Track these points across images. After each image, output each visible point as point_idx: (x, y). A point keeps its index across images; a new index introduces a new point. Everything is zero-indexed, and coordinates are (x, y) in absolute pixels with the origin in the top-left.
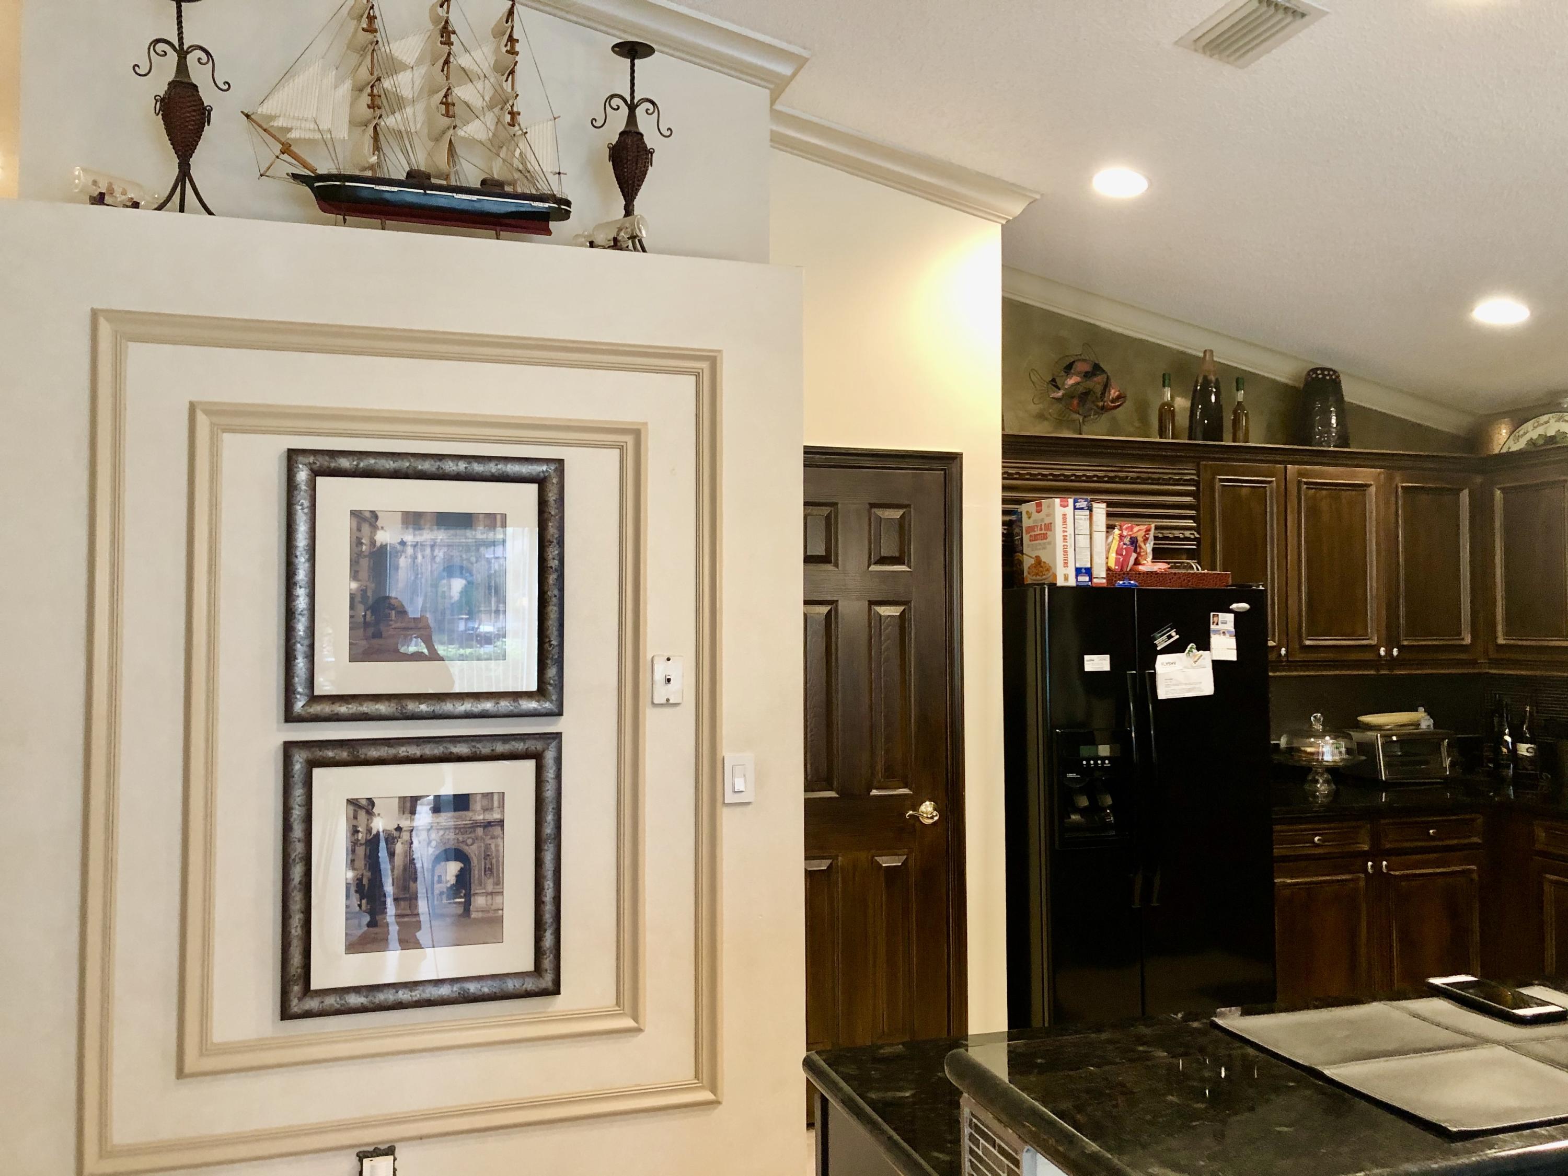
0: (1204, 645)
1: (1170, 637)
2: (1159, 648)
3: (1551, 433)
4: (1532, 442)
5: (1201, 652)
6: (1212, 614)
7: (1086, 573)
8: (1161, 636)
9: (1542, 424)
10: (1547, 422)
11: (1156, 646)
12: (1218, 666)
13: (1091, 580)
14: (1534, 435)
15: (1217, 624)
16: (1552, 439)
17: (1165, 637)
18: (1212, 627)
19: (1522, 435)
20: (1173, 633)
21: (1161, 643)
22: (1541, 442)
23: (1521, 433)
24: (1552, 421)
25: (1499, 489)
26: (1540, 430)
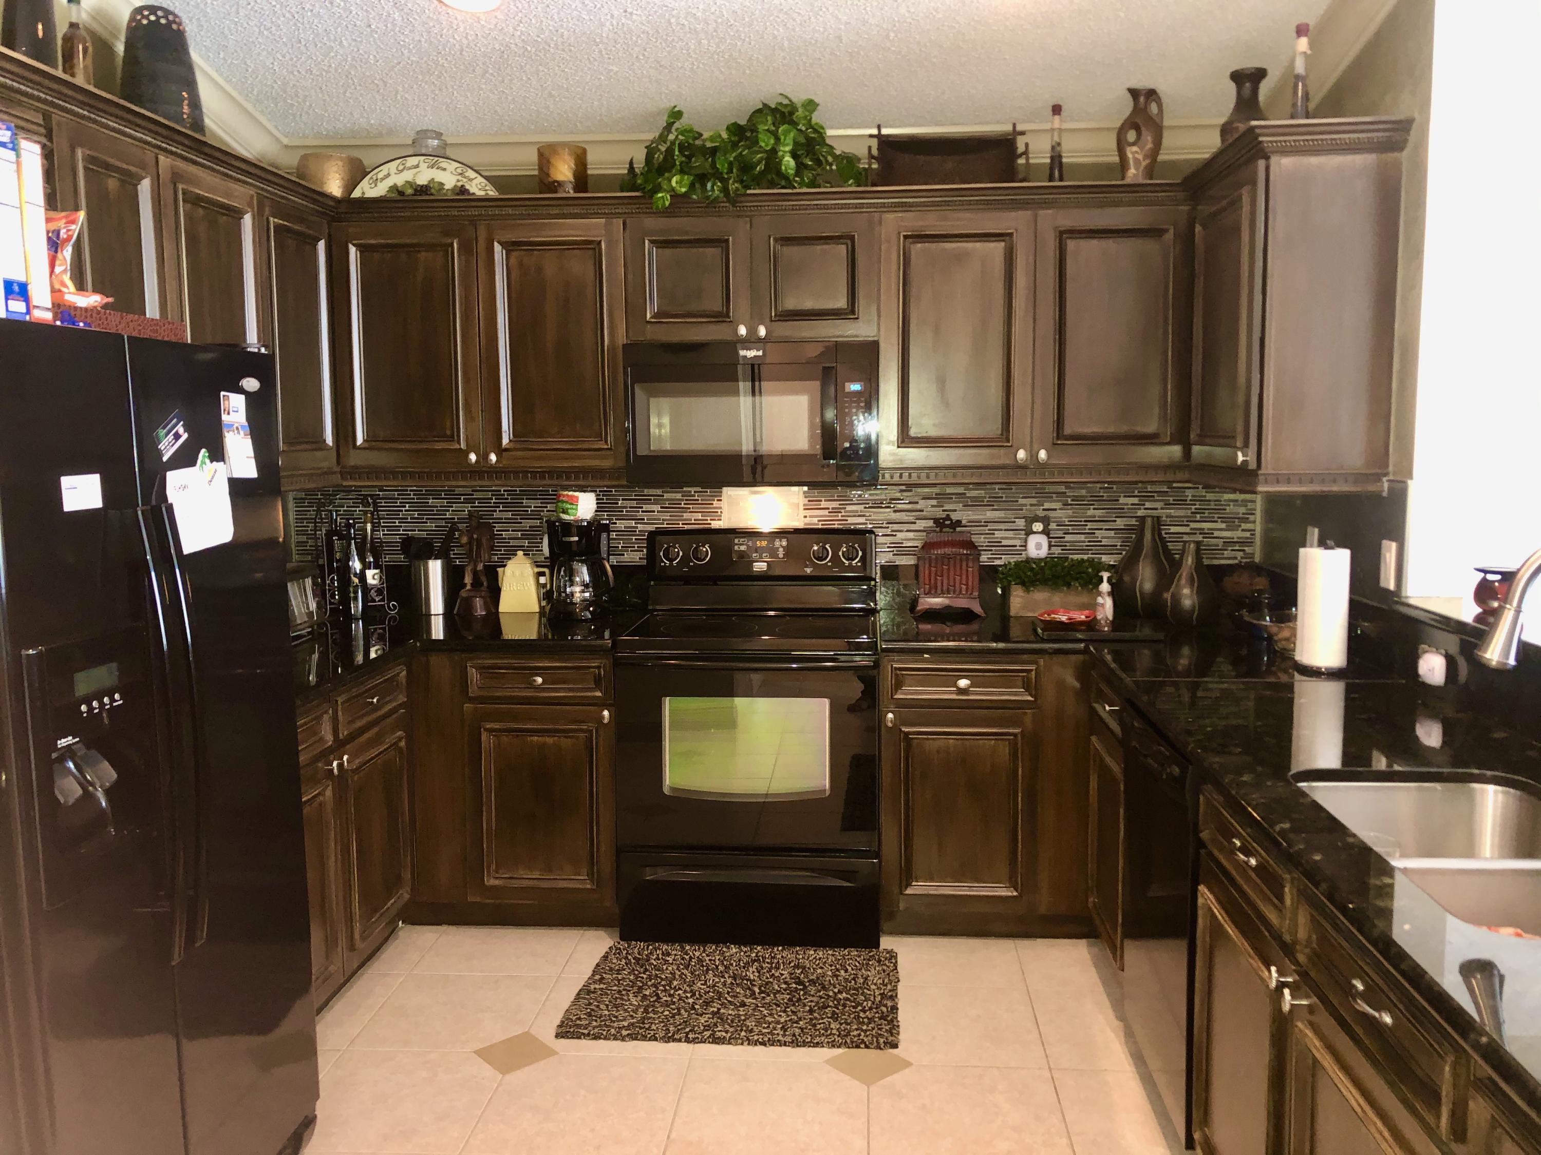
0: (218, 454)
1: (177, 436)
2: (165, 459)
3: (422, 180)
4: (394, 188)
5: (215, 463)
6: (222, 393)
7: (18, 294)
8: (167, 434)
9: (410, 168)
10: (417, 166)
11: (160, 454)
12: (238, 487)
13: (28, 312)
14: (399, 180)
15: (229, 413)
16: (423, 190)
17: (171, 437)
18: (224, 417)
19: (382, 179)
20: (180, 429)
21: (168, 448)
22: (410, 191)
23: (380, 176)
24: (423, 166)
25: (354, 245)
26: (408, 176)
